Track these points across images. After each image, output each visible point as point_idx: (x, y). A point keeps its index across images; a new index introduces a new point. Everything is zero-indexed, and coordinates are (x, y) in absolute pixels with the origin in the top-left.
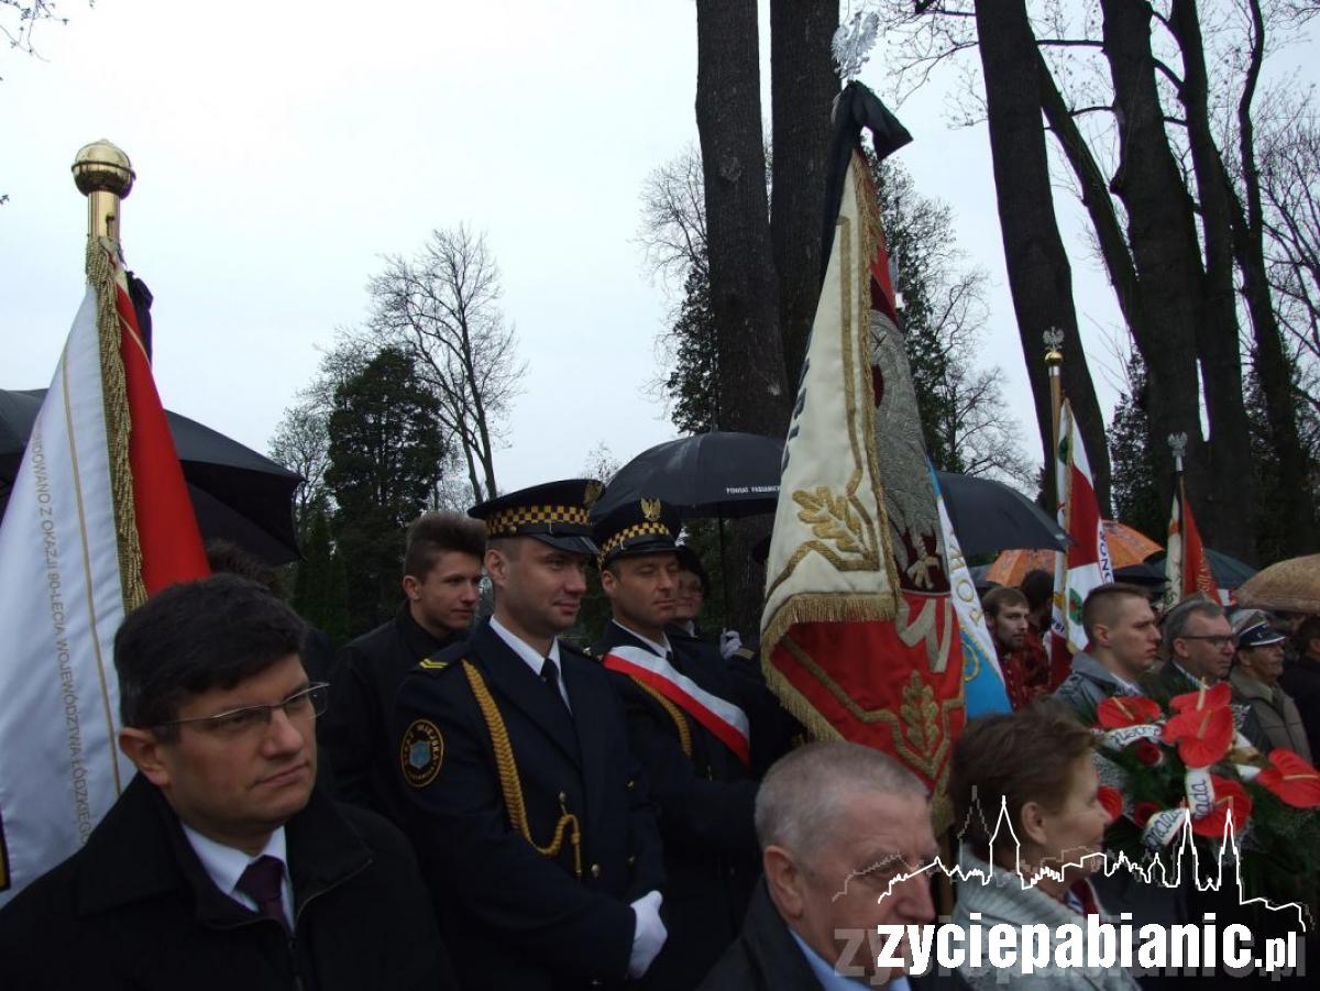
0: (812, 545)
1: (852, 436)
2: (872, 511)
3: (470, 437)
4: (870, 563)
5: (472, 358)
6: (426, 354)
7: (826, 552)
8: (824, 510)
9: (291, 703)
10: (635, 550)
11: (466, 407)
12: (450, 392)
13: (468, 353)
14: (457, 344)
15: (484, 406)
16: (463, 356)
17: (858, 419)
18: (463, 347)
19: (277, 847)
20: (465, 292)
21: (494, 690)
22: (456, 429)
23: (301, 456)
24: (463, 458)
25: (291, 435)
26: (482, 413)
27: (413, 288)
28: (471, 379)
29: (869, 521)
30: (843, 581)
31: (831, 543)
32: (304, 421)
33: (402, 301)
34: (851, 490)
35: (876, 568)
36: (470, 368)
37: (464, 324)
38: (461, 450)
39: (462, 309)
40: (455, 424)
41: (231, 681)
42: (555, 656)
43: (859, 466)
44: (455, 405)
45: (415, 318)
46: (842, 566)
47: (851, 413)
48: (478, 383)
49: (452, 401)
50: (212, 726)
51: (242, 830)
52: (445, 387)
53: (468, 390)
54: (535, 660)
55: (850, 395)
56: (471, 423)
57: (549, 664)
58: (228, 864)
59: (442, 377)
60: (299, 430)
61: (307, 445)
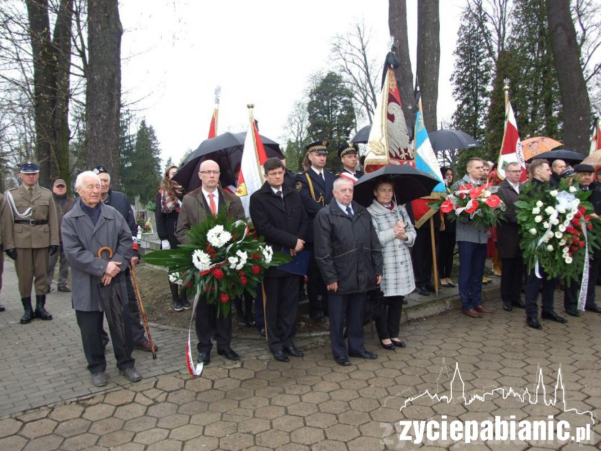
0: (371, 151)
1: (382, 130)
2: (385, 144)
3: (369, 107)
4: (383, 154)
5: (369, 71)
6: (349, 71)
7: (373, 152)
8: (374, 145)
9: (280, 173)
10: (347, 153)
11: (367, 94)
12: (360, 88)
13: (367, 69)
14: (362, 65)
15: (375, 93)
16: (365, 70)
17: (384, 126)
18: (365, 66)
19: (281, 189)
20: (364, 41)
21: (310, 177)
22: (363, 104)
23: (299, 120)
24: (367, 117)
25: (294, 111)
26: (374, 96)
27: (342, 41)
28: (369, 81)
29: (384, 146)
30: (377, 157)
31: (375, 151)
32: (299, 105)
33: (337, 48)
34: (380, 140)
35: (384, 155)
36: (368, 76)
37: (364, 55)
38: (367, 113)
39: (363, 49)
40: (362, 101)
41: (273, 169)
42: (322, 172)
43: (383, 136)
44: (363, 93)
45: (343, 55)
46: (377, 155)
47: (382, 125)
48: (372, 82)
49: (361, 91)
50: (271, 174)
51: (277, 187)
52: (358, 85)
53: (368, 85)
54: (318, 172)
55: (382, 122)
56: (369, 101)
57: (321, 174)
58: (275, 191)
59: (356, 81)
60: (297, 109)
61: (301, 115)
